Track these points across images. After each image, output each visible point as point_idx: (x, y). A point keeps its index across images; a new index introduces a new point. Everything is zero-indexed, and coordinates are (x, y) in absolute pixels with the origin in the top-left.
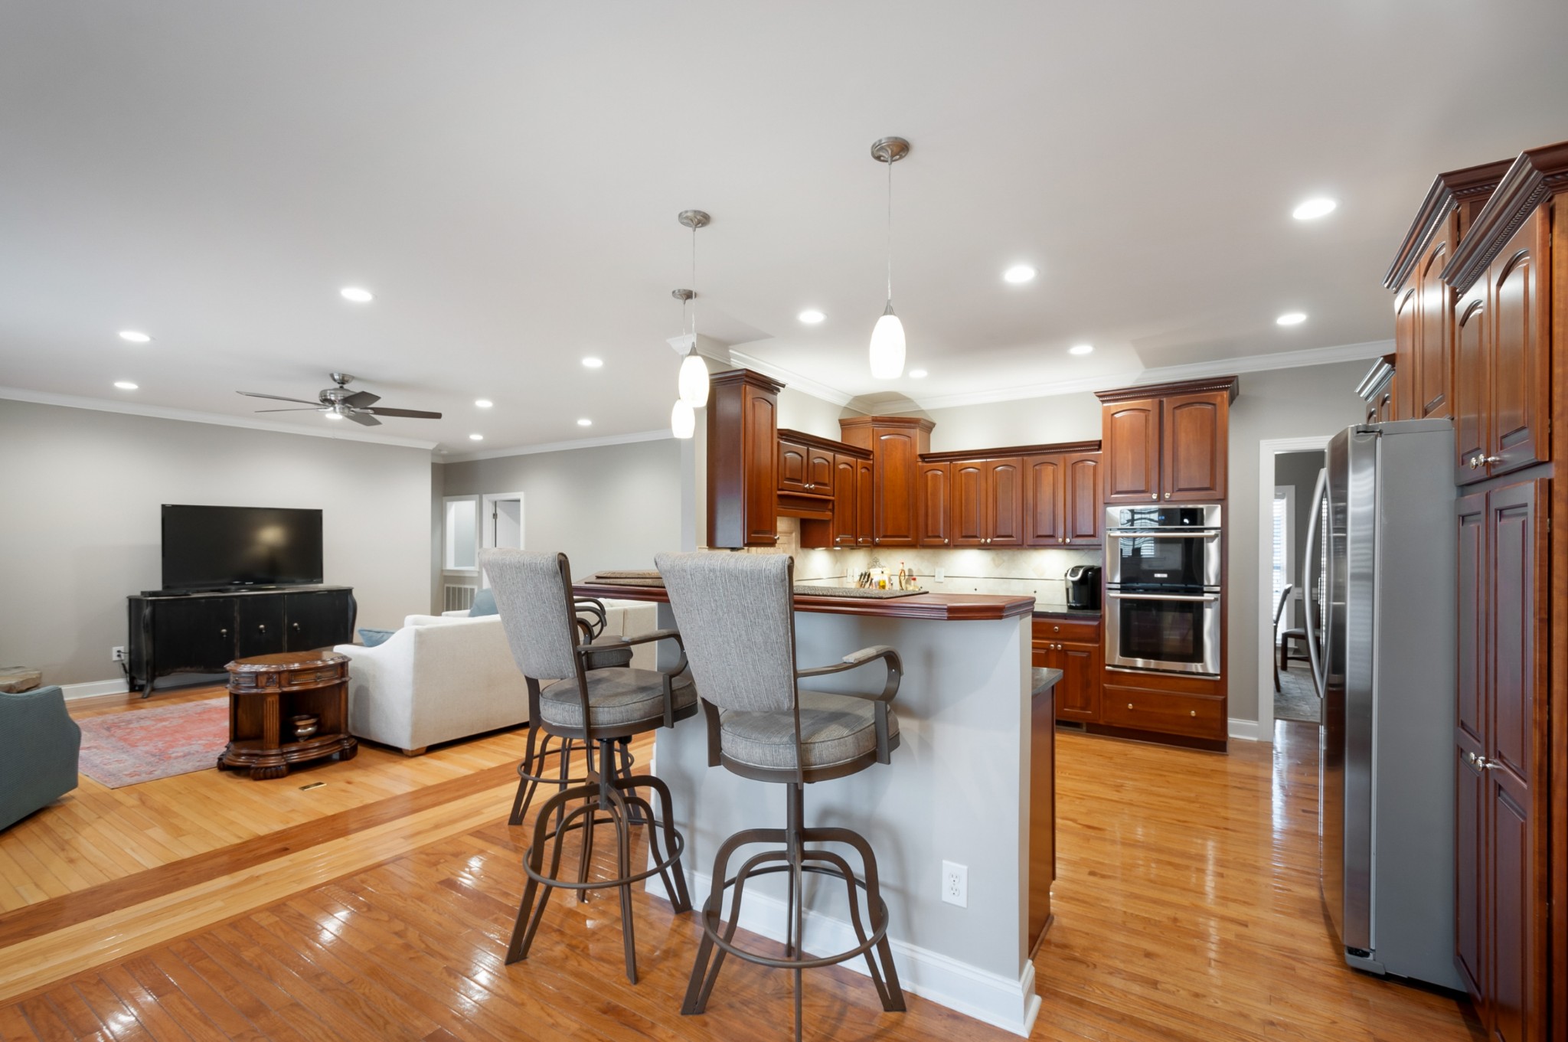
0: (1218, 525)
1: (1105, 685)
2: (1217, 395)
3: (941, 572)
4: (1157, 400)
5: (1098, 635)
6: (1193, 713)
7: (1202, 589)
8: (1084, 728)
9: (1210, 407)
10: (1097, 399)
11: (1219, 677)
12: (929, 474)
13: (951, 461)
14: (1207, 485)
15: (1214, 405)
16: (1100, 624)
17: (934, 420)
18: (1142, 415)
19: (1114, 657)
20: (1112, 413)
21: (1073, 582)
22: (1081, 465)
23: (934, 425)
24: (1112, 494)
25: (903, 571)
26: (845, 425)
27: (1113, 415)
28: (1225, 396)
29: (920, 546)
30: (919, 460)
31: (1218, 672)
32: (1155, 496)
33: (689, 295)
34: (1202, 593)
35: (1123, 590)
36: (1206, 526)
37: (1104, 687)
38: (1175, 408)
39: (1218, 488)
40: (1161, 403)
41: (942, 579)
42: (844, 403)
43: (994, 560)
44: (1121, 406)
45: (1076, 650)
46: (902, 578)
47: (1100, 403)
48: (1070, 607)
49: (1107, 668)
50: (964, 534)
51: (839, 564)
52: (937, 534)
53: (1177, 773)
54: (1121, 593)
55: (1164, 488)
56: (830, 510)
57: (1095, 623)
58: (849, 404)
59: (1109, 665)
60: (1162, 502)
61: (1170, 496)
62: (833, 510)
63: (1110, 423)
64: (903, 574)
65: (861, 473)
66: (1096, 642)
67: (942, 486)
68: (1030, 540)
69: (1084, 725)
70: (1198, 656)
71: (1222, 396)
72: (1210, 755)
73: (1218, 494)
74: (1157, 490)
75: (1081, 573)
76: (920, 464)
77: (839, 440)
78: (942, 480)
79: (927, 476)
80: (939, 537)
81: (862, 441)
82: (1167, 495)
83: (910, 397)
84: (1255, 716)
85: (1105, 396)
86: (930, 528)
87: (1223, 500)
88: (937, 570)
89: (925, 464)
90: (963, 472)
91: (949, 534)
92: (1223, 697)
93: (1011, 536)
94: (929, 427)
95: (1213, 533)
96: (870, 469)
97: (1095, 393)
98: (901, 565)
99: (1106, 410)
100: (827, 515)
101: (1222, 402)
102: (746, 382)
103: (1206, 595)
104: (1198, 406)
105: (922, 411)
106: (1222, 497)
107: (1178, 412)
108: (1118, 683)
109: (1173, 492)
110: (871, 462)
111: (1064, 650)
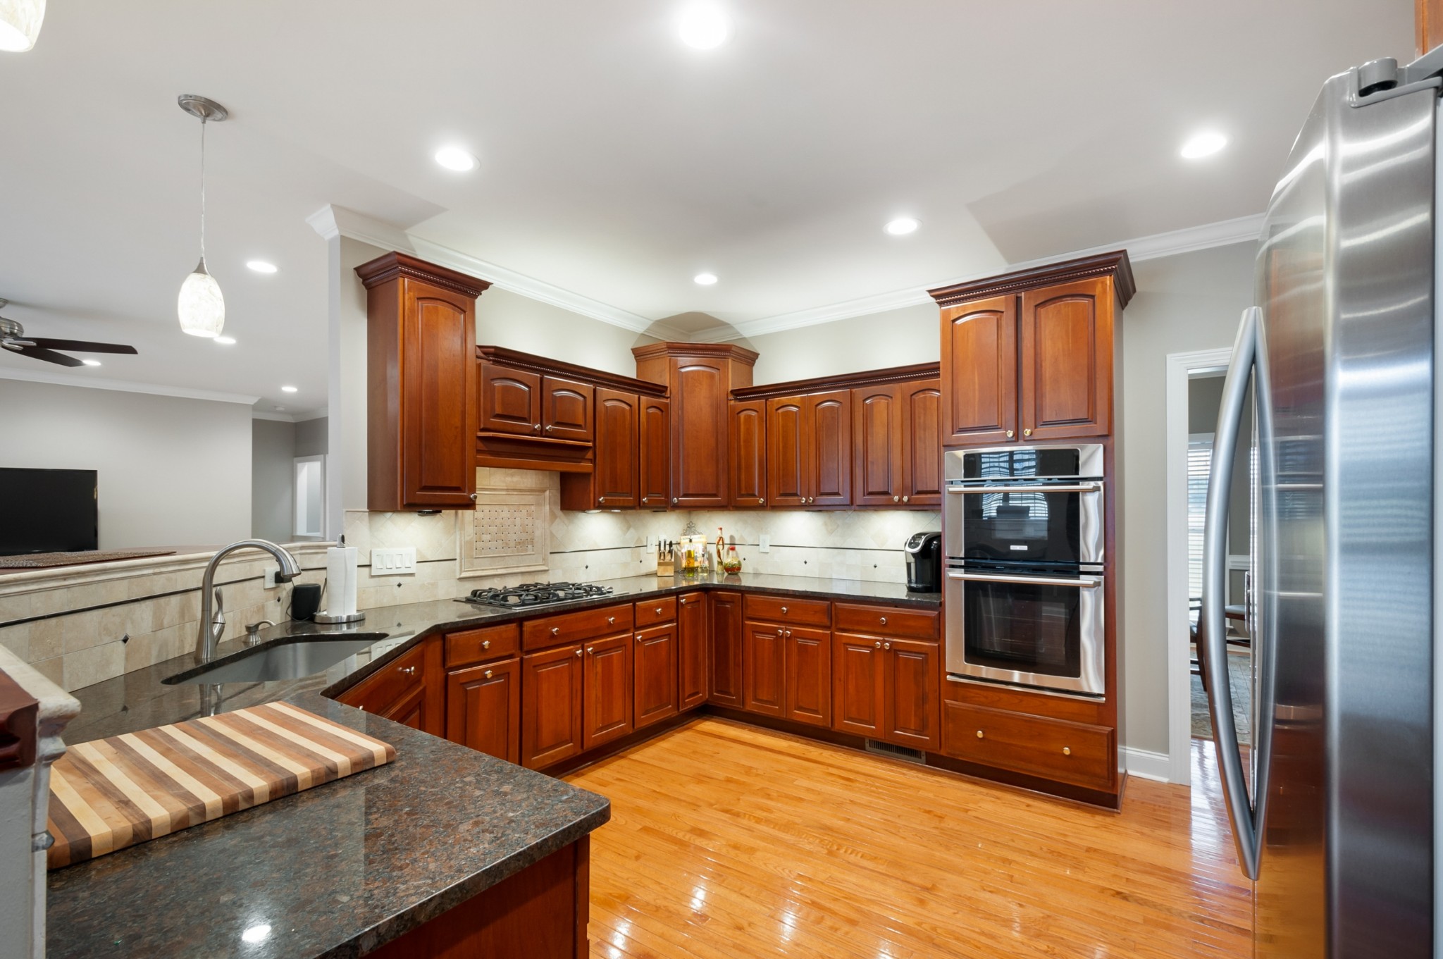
0: (1100, 473)
1: (947, 701)
2: (1095, 282)
3: (766, 540)
4: (1012, 296)
5: (937, 631)
6: (1067, 751)
7: (1078, 568)
8: (924, 758)
9: (1086, 301)
10: (933, 300)
11: (1104, 699)
12: (742, 415)
13: (767, 398)
14: (1083, 415)
15: (1093, 297)
16: (939, 613)
17: (757, 349)
18: (993, 318)
19: (956, 662)
20: (952, 319)
21: (914, 555)
22: (921, 395)
23: (756, 355)
24: (953, 433)
25: (721, 538)
26: (640, 355)
27: (954, 321)
28: (1108, 282)
29: (733, 507)
30: (731, 397)
31: (1103, 692)
32: (1010, 434)
33: (209, 109)
34: (1078, 574)
35: (968, 568)
36: (1081, 475)
37: (945, 704)
38: (1037, 306)
39: (1099, 418)
40: (1018, 299)
41: (768, 549)
42: (641, 329)
43: (826, 524)
44: (964, 308)
45: (910, 650)
46: (721, 547)
47: (937, 305)
48: (911, 589)
49: (949, 678)
50: (781, 492)
51: (632, 530)
52: (751, 492)
53: (1032, 854)
54: (966, 572)
55: (1023, 422)
56: (590, 460)
57: (934, 613)
58: (648, 329)
59: (952, 674)
60: (1021, 442)
61: (1031, 434)
62: (593, 461)
63: (950, 332)
64: (721, 543)
65: (648, 414)
66: (935, 641)
67: (757, 431)
68: (860, 498)
69: (923, 753)
70: (1072, 666)
71: (1104, 283)
72: (1093, 812)
73: (1100, 428)
74: (1013, 424)
75: (921, 542)
76: (732, 403)
77: (634, 377)
78: (756, 422)
79: (739, 418)
80: (754, 495)
81: (659, 375)
82: (1027, 432)
83: (729, 323)
84: (1164, 747)
85: (943, 296)
86: (743, 485)
87: (1107, 437)
88: (762, 537)
89: (738, 403)
90: (780, 411)
91: (766, 492)
92: (1110, 729)
93: (837, 494)
94: (750, 358)
95: (1092, 484)
96: (663, 410)
97: (930, 291)
98: (719, 531)
99: (945, 316)
100: (586, 466)
101: (1104, 291)
102: (405, 273)
103: (1082, 577)
104: (1069, 301)
105: (744, 338)
106: (1106, 433)
107: (1042, 311)
108: (964, 700)
109: (1036, 428)
110: (668, 401)
111: (894, 650)
